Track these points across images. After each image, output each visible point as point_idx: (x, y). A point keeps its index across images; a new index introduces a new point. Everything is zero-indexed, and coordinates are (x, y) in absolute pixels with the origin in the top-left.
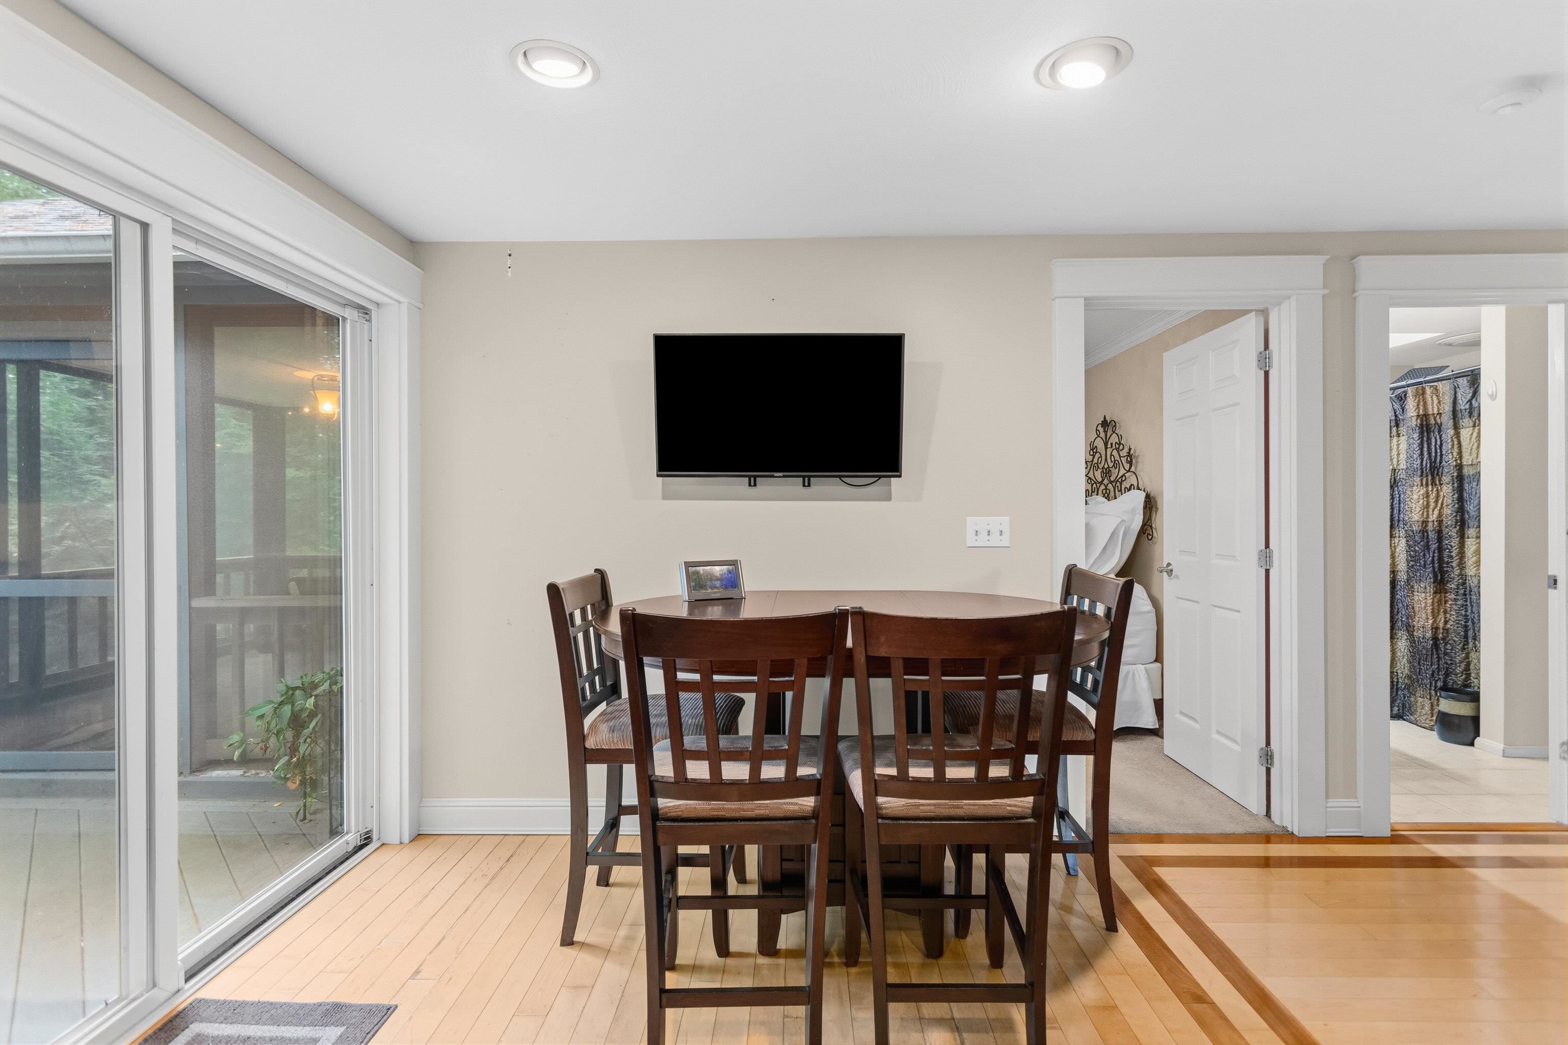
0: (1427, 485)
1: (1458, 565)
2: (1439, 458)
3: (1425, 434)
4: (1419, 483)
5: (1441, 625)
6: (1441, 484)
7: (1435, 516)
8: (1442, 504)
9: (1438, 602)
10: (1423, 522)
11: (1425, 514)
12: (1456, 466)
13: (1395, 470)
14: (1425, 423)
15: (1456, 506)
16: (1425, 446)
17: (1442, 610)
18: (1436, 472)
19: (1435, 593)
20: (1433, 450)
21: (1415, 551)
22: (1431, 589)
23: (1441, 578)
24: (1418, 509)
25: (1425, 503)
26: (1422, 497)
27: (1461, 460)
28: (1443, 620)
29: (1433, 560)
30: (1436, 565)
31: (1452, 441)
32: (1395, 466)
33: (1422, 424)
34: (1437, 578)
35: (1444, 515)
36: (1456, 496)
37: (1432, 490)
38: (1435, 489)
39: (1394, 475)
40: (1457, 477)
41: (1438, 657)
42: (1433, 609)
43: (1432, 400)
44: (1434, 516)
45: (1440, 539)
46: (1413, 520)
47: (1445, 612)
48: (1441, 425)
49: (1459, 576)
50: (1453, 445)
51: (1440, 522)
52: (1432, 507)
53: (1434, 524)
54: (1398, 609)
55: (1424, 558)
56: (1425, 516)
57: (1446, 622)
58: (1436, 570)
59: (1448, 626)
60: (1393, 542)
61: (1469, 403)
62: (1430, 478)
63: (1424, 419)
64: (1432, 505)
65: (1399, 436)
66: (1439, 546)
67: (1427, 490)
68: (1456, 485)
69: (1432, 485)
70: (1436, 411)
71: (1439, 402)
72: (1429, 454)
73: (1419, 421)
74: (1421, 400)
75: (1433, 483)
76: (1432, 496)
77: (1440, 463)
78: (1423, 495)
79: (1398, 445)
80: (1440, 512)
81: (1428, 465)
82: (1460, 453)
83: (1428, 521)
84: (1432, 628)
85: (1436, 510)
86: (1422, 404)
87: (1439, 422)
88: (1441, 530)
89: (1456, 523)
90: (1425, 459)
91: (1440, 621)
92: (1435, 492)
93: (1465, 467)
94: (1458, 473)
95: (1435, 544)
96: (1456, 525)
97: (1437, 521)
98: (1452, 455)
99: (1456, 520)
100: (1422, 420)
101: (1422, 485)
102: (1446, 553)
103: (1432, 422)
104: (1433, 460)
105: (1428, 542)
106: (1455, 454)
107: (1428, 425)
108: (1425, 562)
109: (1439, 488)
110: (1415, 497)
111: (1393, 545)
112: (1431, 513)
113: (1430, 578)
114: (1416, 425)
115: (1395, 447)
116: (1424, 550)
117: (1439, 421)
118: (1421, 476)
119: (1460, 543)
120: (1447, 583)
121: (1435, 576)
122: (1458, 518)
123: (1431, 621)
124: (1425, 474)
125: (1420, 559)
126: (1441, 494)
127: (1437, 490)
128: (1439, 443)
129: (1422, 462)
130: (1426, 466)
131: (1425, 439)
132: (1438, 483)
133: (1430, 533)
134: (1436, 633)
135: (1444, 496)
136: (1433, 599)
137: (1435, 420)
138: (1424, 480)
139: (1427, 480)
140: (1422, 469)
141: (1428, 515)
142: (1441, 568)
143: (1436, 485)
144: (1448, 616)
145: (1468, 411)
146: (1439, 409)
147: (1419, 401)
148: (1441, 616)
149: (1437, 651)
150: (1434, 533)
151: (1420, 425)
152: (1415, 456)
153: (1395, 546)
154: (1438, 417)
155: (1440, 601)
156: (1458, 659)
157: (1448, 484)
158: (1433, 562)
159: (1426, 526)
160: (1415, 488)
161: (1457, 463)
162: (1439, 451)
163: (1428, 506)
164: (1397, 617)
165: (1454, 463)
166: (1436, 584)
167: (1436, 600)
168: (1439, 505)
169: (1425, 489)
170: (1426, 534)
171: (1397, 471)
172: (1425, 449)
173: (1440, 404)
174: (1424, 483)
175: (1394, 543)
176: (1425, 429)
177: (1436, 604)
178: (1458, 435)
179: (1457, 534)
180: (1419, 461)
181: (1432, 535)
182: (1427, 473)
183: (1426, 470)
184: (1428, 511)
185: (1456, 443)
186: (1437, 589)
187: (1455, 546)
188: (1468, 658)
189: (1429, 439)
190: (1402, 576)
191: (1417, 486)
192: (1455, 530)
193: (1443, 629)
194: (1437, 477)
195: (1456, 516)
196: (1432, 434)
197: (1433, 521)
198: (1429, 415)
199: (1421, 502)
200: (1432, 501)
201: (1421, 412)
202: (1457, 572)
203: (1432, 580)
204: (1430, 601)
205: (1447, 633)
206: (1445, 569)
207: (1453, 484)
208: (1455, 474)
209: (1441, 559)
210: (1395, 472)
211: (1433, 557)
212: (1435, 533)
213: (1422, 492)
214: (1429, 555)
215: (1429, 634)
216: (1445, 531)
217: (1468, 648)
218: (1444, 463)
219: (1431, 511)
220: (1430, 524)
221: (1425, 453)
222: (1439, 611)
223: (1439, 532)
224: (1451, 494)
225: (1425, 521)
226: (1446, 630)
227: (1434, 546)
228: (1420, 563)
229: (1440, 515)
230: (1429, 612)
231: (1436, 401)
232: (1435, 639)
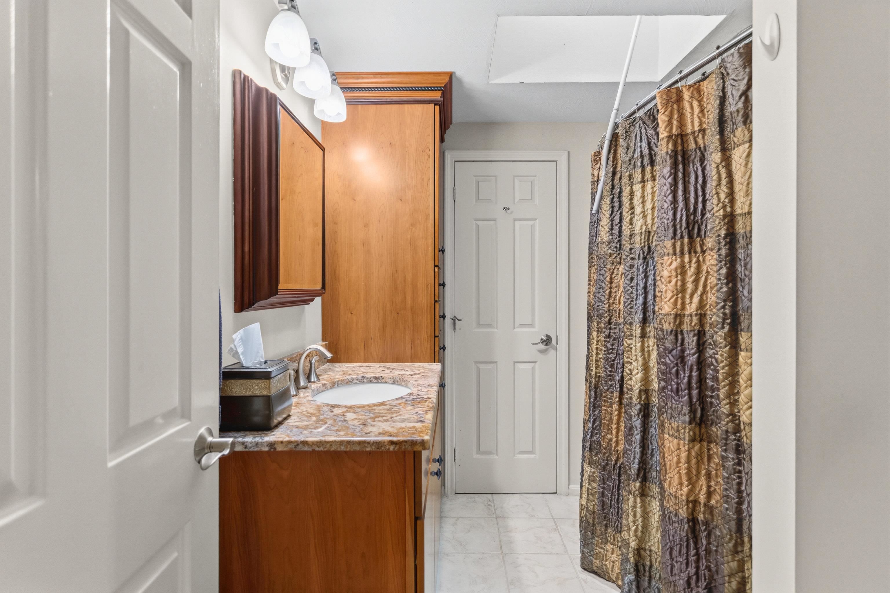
0: (682, 254)
1: (728, 396)
2: (700, 206)
3: (681, 166)
4: (671, 251)
5: (702, 498)
6: (703, 252)
7: (694, 306)
8: (705, 286)
9: (696, 458)
10: (676, 316)
11: (679, 302)
12: (725, 217)
13: (649, 232)
14: (680, 148)
15: (725, 289)
16: (680, 187)
17: (704, 472)
18: (696, 231)
19: (693, 440)
20: (692, 194)
21: (665, 364)
22: (686, 434)
23: (702, 415)
24: (669, 294)
25: (679, 283)
26: (674, 274)
27: (732, 207)
28: (704, 489)
29: (689, 382)
30: (695, 392)
31: (718, 172)
32: (650, 226)
33: (675, 151)
34: (695, 416)
35: (708, 307)
36: (724, 271)
37: (690, 262)
38: (694, 260)
39: (648, 240)
40: (726, 236)
41: (697, 554)
42: (689, 469)
43: (692, 108)
44: (692, 308)
45: (701, 347)
46: (663, 312)
47: (709, 476)
48: (705, 150)
49: (728, 416)
50: (720, 179)
51: (702, 317)
52: (689, 291)
53: (691, 321)
54: (653, 450)
55: (677, 378)
56: (679, 306)
57: (709, 494)
58: (694, 400)
59: (713, 502)
60: (646, 345)
61: (743, 98)
62: (686, 240)
63: (679, 141)
64: (690, 286)
65: (654, 180)
66: (699, 357)
67: (683, 261)
68: (723, 252)
69: (690, 253)
70: (697, 128)
71: (702, 111)
72: (686, 200)
73: (670, 146)
74: (676, 111)
75: (692, 250)
76: (691, 272)
77: (703, 215)
78: (676, 269)
79: (653, 193)
80: (701, 301)
81: (684, 218)
82: (731, 194)
83: (684, 315)
84: (688, 502)
85: (696, 295)
86: (676, 116)
87: (702, 146)
88: (704, 331)
89: (724, 319)
90: (679, 209)
91: (700, 490)
92: (694, 265)
93: (739, 218)
94: (727, 229)
95: (694, 354)
96: (723, 324)
97: (696, 315)
98: (719, 199)
99: (725, 314)
100: (675, 145)
101: (675, 254)
102: (710, 373)
103: (692, 145)
104: (692, 210)
105: (683, 351)
106: (723, 196)
107: (685, 153)
108: (678, 384)
109: (701, 259)
110: (666, 273)
111: (646, 349)
112: (688, 301)
113: (685, 415)
114: (667, 153)
115: (650, 196)
116: (677, 365)
117: (701, 144)
118: (674, 237)
119: (730, 356)
120: (712, 424)
121: (693, 411)
122: (727, 311)
123: (685, 489)
124: (679, 235)
125: (672, 380)
126: (704, 268)
127: (698, 261)
128: (700, 180)
129: (675, 214)
130: (681, 220)
131: (680, 175)
132: (699, 249)
133: (686, 335)
134: (694, 510)
135: (708, 272)
136: (689, 451)
137: (696, 142)
138: (679, 244)
139: (682, 244)
140: (674, 226)
141: (683, 304)
142: (702, 398)
143: (696, 252)
144: (713, 483)
145: (741, 112)
146: (701, 125)
147: (672, 113)
148: (703, 481)
149: (696, 543)
150: (691, 335)
151: (672, 151)
152: (666, 205)
153: (649, 351)
154: (700, 136)
155: (699, 456)
156: (725, 569)
157: (712, 250)
158: (689, 387)
159: (681, 323)
160: (666, 258)
161: (725, 211)
162: (700, 193)
163: (683, 290)
164: (651, 463)
165: (721, 212)
166: (693, 425)
167: (693, 454)
168: (701, 288)
169: (679, 260)
170: (680, 337)
171: (652, 234)
172: (680, 193)
173: (704, 115)
174: (678, 250)
175: (648, 347)
176: (680, 158)
177: (694, 461)
178: (727, 160)
179: (725, 339)
180: (671, 213)
181: (691, 341)
182: (682, 233)
183: (681, 227)
184: (683, 298)
185: (724, 175)
186: (694, 433)
187: (722, 362)
188: (743, 571)
189: (686, 175)
190: (655, 400)
191: (668, 254)
192: (721, 333)
193: (705, 505)
194: (698, 239)
195: (724, 307)
196: (691, 166)
197: (691, 315)
198: (687, 135)
199: (674, 281)
200: (690, 279)
201: (674, 131)
202: (725, 409)
203: (687, 418)
204: (684, 455)
205: (711, 513)
206: (709, 400)
207: (719, 249)
208: (723, 233)
209: (701, 380)
210: (649, 235)
211: (690, 377)
212: (694, 336)
213: (674, 265)
214: (684, 373)
215: (683, 513)
216: (709, 331)
217: (742, 551)
218: (708, 215)
219: (688, 296)
220: (687, 320)
221: (680, 198)
222: (698, 472)
223: (701, 334)
224: (715, 269)
225: (680, 315)
226: (710, 509)
227: (692, 359)
228: (671, 385)
229: (702, 305)
230: (684, 472)
231: (697, 110)
232: (693, 521)
